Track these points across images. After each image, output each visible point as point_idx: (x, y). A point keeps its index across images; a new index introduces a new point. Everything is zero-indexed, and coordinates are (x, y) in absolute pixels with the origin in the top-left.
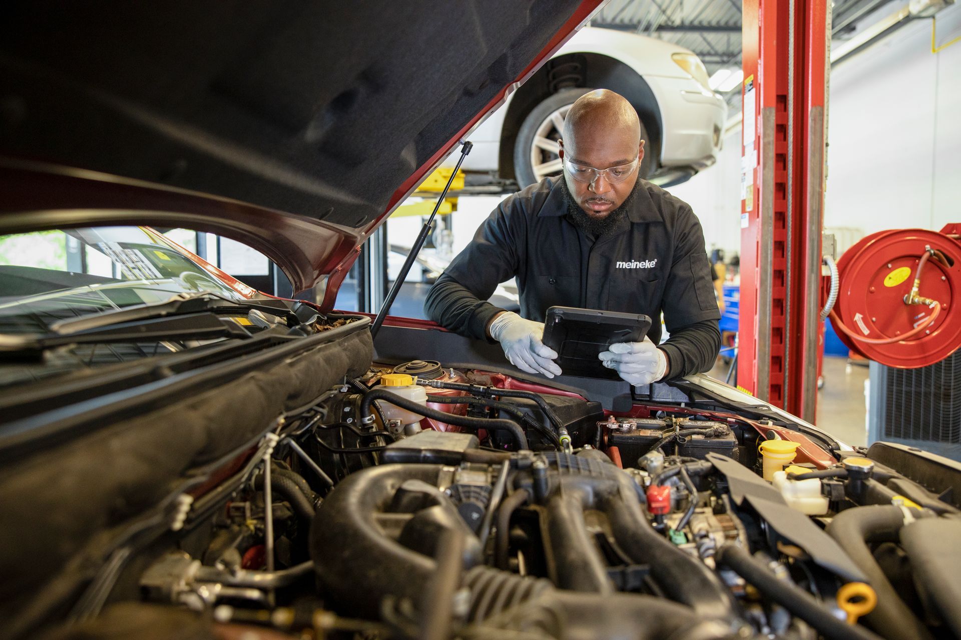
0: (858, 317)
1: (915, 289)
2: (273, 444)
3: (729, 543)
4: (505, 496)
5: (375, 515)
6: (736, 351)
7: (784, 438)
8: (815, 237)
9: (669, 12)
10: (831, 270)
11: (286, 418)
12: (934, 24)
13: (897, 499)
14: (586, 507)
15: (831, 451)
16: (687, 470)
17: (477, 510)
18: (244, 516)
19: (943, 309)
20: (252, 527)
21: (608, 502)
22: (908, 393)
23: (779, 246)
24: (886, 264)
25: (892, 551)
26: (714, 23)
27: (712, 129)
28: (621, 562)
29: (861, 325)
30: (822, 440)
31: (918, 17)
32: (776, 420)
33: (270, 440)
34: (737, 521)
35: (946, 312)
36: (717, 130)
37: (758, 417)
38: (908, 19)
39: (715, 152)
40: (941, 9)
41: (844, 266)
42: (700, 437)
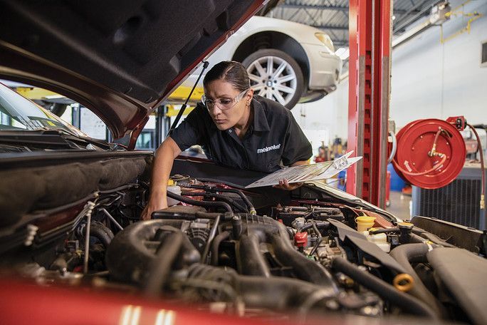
0: (406, 163)
1: (434, 149)
2: (92, 208)
3: (337, 256)
4: (217, 234)
5: (143, 242)
6: (346, 180)
7: (368, 215)
8: (385, 121)
9: (315, 19)
10: (392, 139)
11: (99, 194)
12: (442, 29)
13: (425, 241)
14: (260, 241)
15: (392, 222)
16: (316, 225)
17: (202, 242)
18: (75, 248)
19: (447, 159)
20: (79, 254)
21: (273, 238)
22: (431, 205)
23: (367, 126)
24: (420, 136)
25: (423, 267)
26: (337, 25)
27: (335, 71)
28: (277, 265)
29: (408, 167)
30: (388, 217)
31: (434, 25)
32: (364, 207)
33: (91, 205)
34: (342, 250)
35: (449, 160)
36: (337, 72)
37: (355, 205)
38: (430, 26)
39: (336, 83)
40: (444, 22)
41: (399, 137)
42: (325, 214)
